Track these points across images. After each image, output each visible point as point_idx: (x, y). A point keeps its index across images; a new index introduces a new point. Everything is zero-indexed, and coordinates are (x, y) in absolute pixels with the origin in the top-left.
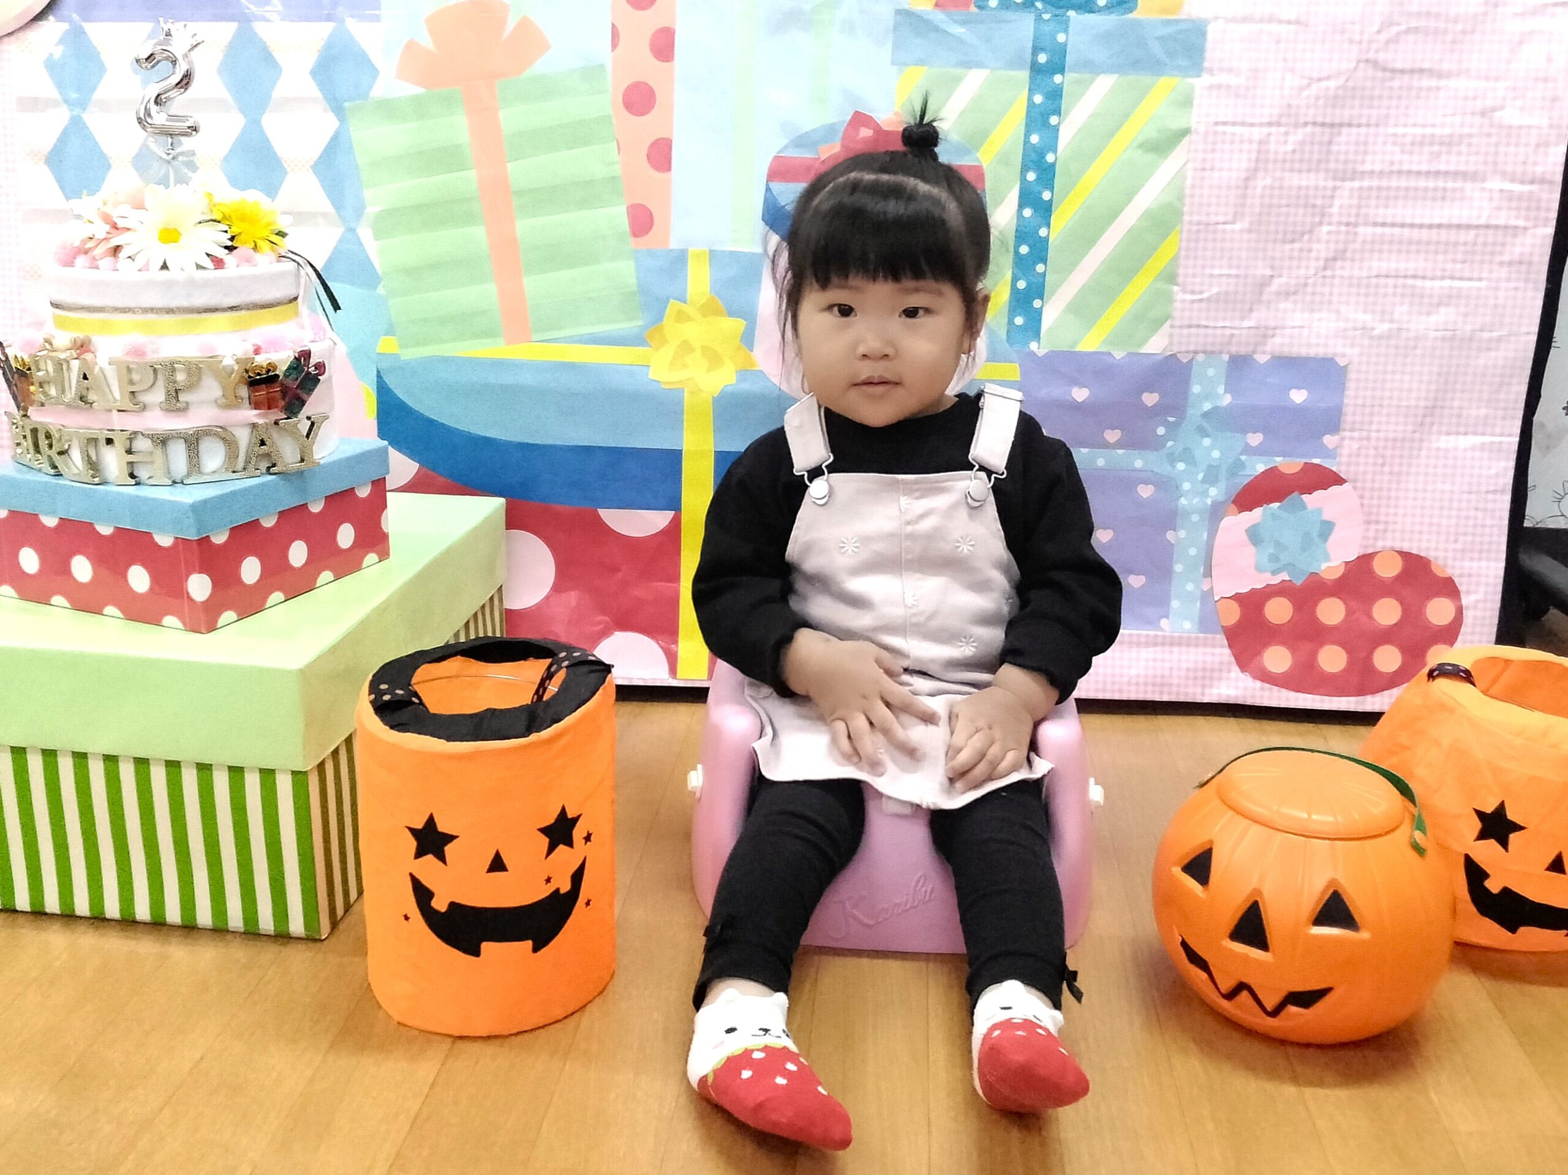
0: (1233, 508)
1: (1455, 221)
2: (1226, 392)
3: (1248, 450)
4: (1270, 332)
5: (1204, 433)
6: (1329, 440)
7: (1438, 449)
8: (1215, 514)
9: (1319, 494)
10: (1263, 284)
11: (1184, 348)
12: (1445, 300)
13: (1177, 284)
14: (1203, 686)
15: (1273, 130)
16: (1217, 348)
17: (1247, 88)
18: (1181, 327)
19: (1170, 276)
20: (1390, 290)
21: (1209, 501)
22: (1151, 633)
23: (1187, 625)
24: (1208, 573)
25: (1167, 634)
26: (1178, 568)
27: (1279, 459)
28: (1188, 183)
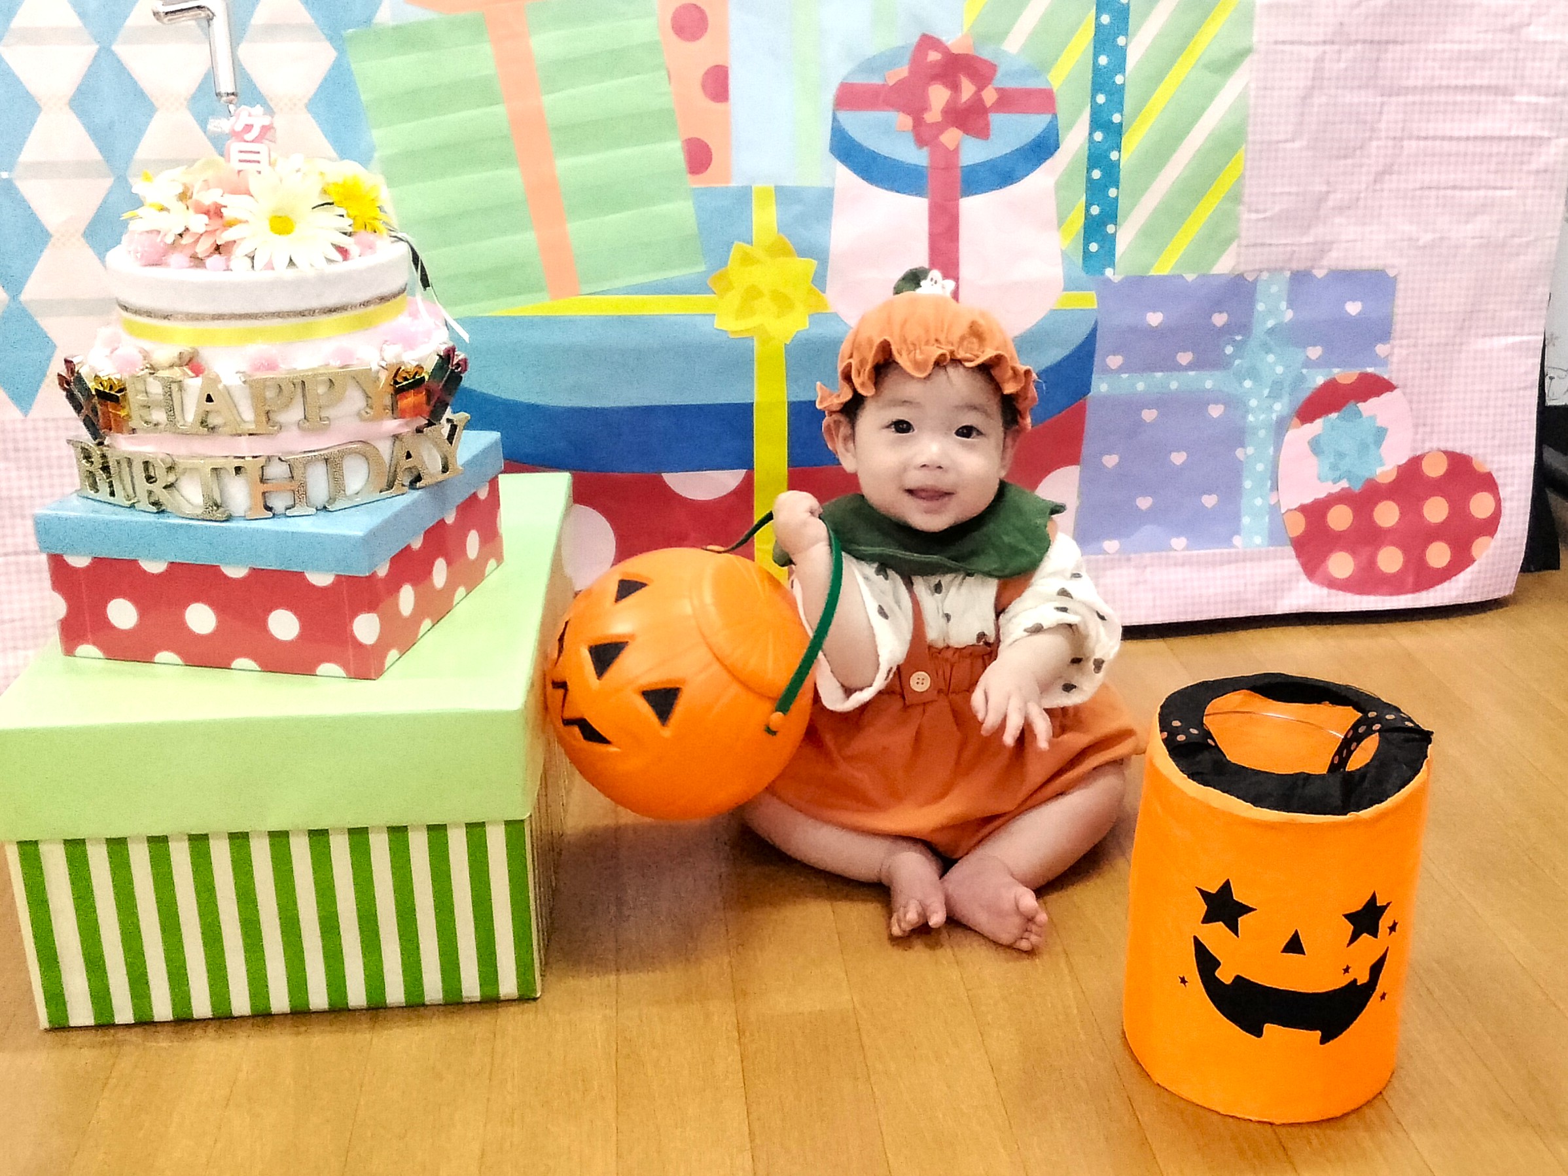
0: (1296, 421)
1: (1489, 133)
2: (1287, 308)
3: (1308, 364)
6: (1381, 349)
7: (1476, 352)
8: (1280, 428)
9: (1373, 401)
10: (1322, 198)
11: (1250, 268)
12: (1483, 208)
14: (1275, 598)
15: (1328, 48)
17: (1303, 7)
19: (1235, 197)
20: (1433, 202)
21: (1274, 417)
22: (1226, 551)
23: (1258, 540)
24: (1275, 487)
26: (1248, 484)
27: (1336, 371)
28: (1251, 103)
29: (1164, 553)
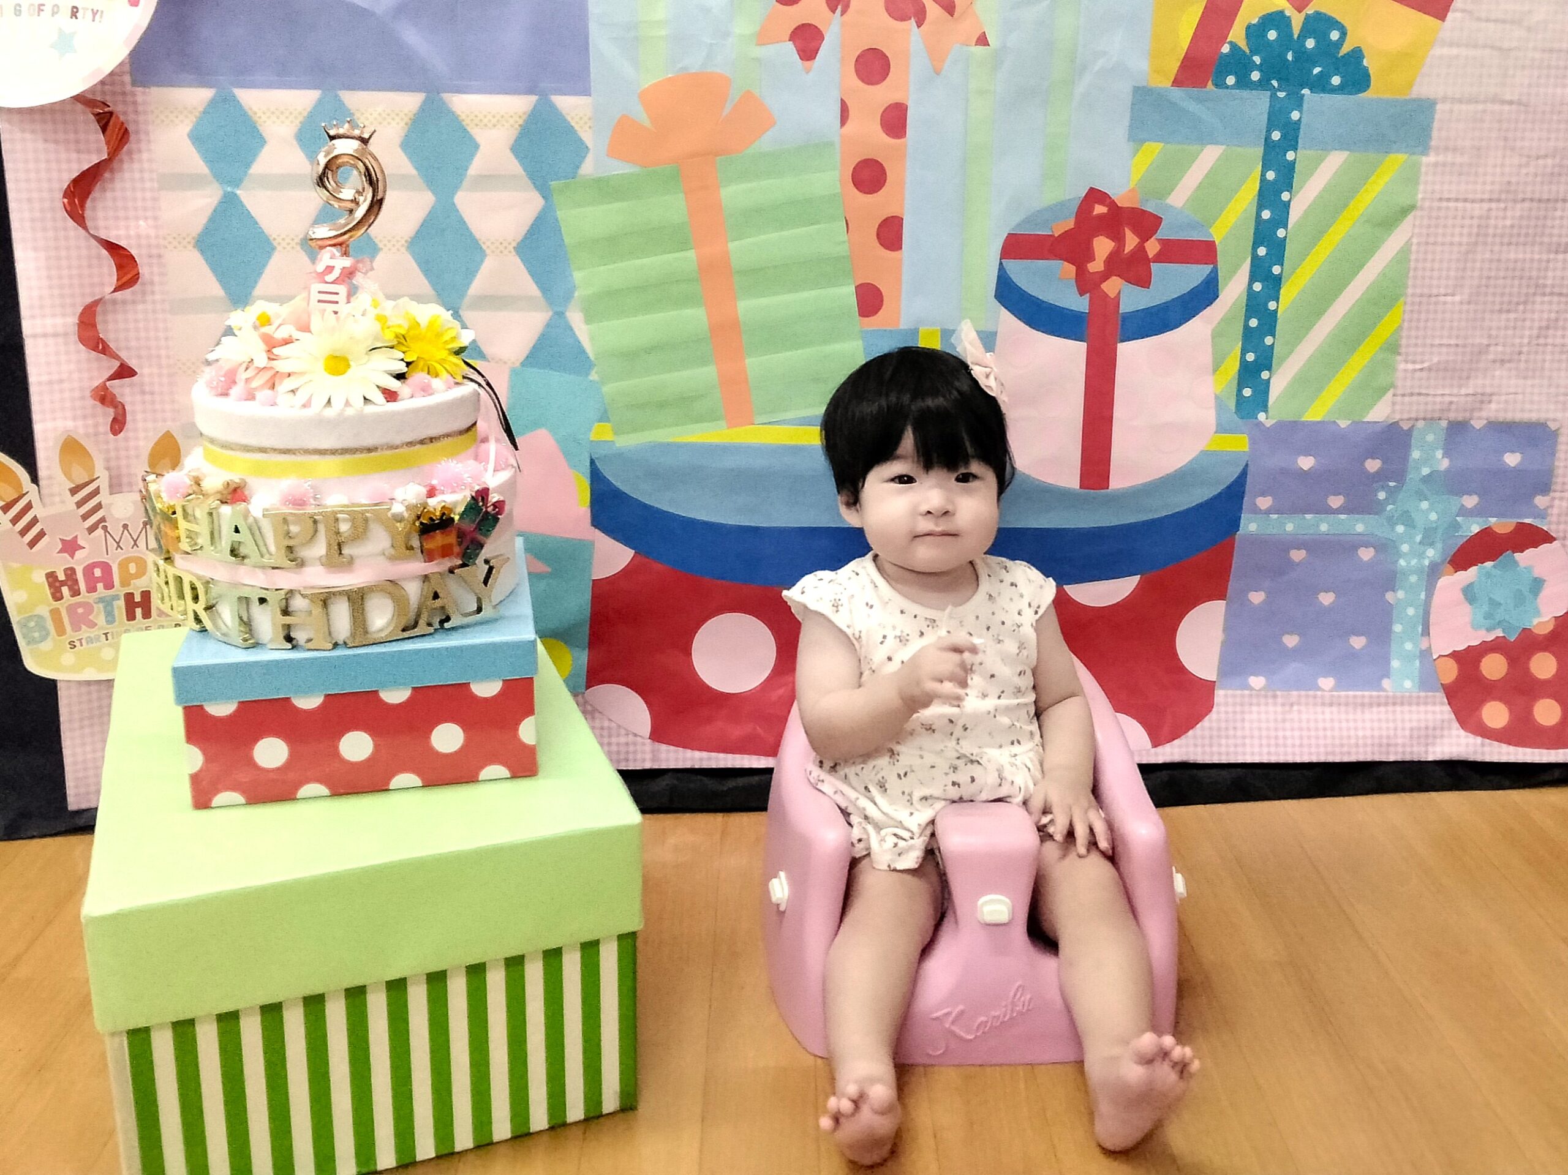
0: (1450, 567)
2: (1443, 456)
3: (1463, 511)
4: (1486, 398)
5: (1423, 497)
6: (1540, 501)
8: (1433, 573)
9: (1530, 552)
10: (1483, 350)
11: (1406, 416)
13: (1399, 354)
14: (1427, 745)
15: (1494, 205)
16: (1437, 415)
17: (1470, 165)
18: (1403, 395)
19: (1392, 347)
21: (1427, 562)
22: (1374, 693)
23: (1408, 684)
24: (1426, 632)
25: (1391, 694)
26: (1397, 628)
27: (1493, 520)
28: (1413, 257)
29: (1311, 693)
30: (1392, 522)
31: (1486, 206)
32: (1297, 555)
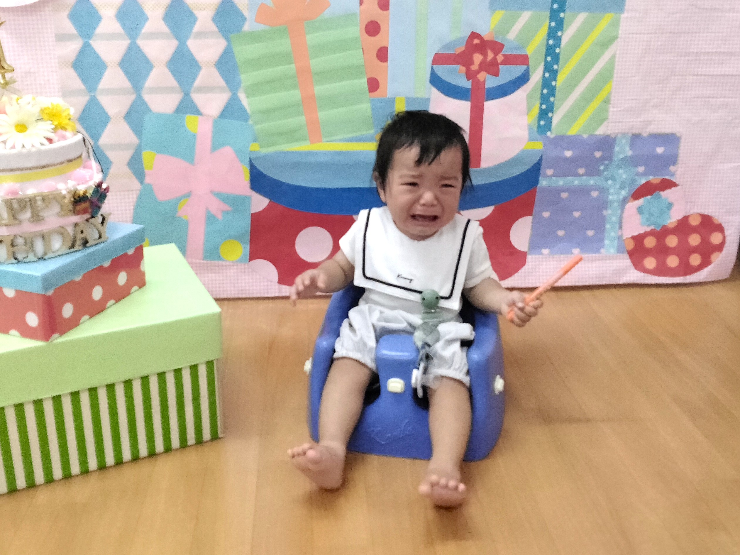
2: (630, 149)
3: (638, 174)
4: (649, 123)
6: (672, 168)
7: (716, 170)
8: (624, 201)
9: (667, 191)
10: (647, 102)
11: (613, 132)
12: (722, 106)
13: (610, 104)
14: (620, 277)
15: (653, 35)
16: (627, 131)
17: (643, 17)
18: (612, 122)
19: (607, 101)
20: (699, 103)
21: (621, 197)
22: (597, 255)
23: (612, 251)
24: (620, 227)
25: (605, 255)
26: (608, 226)
27: (651, 177)
28: (617, 60)
29: (569, 255)
30: (606, 180)
31: (649, 36)
32: (564, 195)
